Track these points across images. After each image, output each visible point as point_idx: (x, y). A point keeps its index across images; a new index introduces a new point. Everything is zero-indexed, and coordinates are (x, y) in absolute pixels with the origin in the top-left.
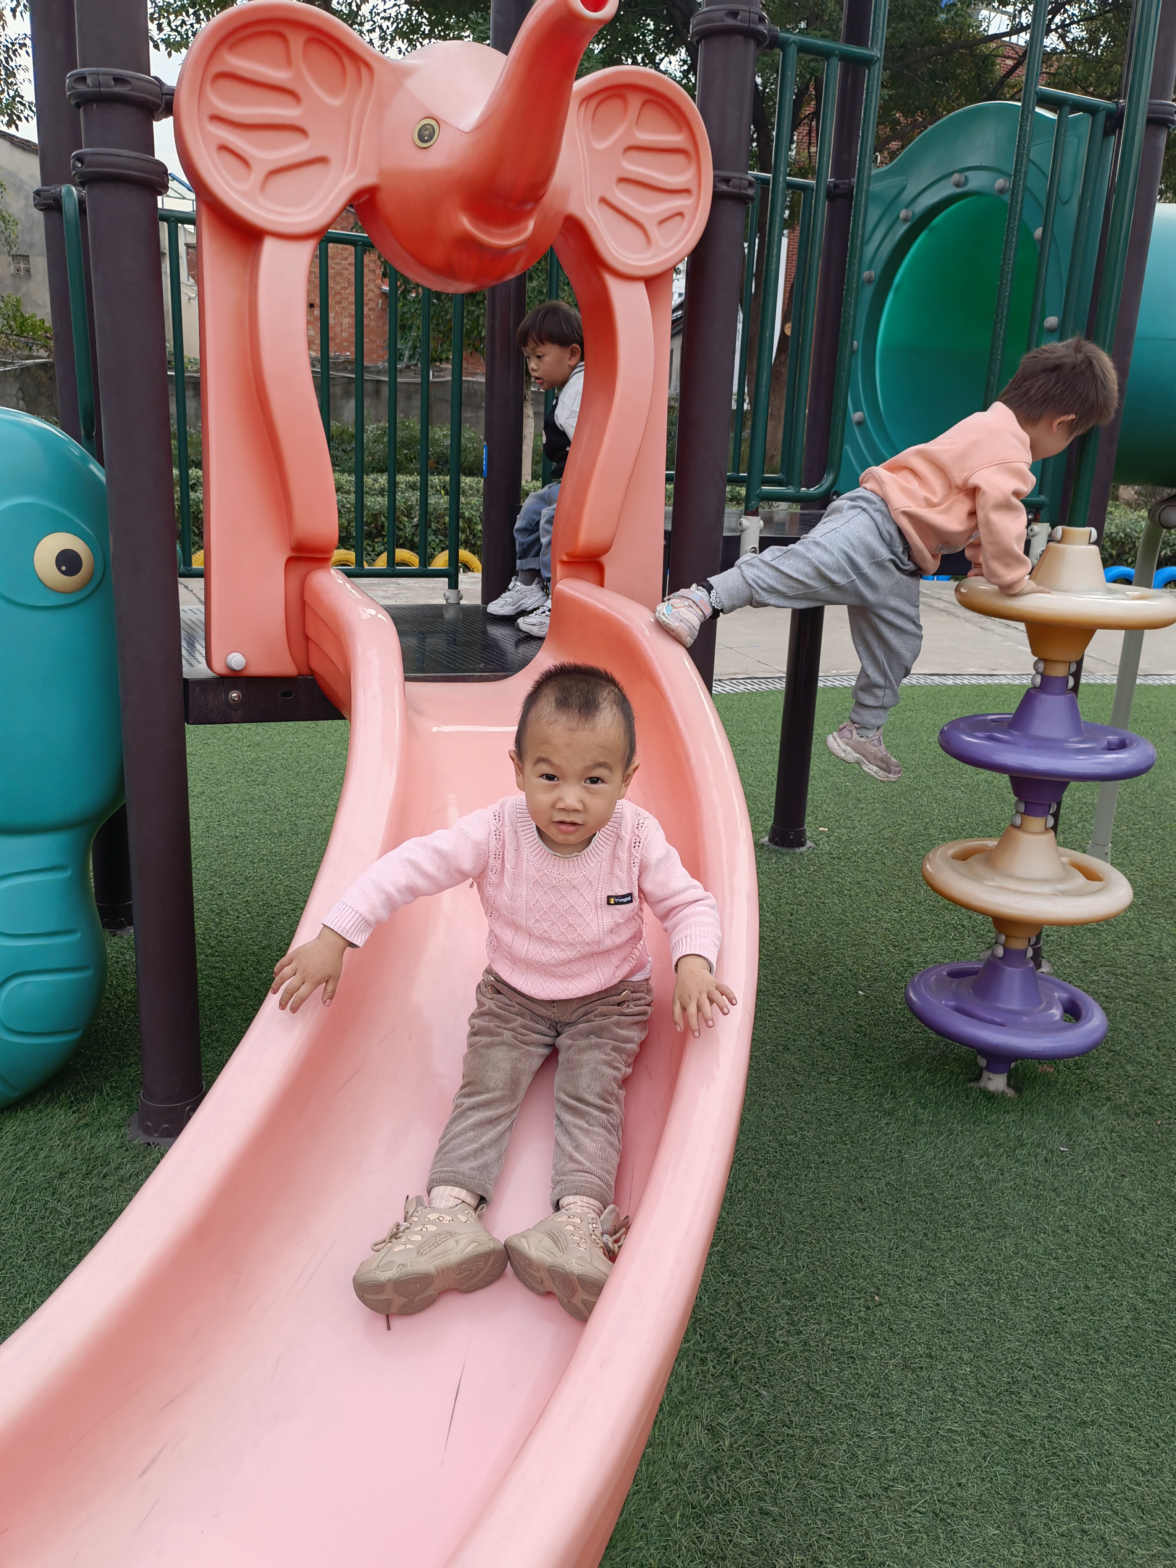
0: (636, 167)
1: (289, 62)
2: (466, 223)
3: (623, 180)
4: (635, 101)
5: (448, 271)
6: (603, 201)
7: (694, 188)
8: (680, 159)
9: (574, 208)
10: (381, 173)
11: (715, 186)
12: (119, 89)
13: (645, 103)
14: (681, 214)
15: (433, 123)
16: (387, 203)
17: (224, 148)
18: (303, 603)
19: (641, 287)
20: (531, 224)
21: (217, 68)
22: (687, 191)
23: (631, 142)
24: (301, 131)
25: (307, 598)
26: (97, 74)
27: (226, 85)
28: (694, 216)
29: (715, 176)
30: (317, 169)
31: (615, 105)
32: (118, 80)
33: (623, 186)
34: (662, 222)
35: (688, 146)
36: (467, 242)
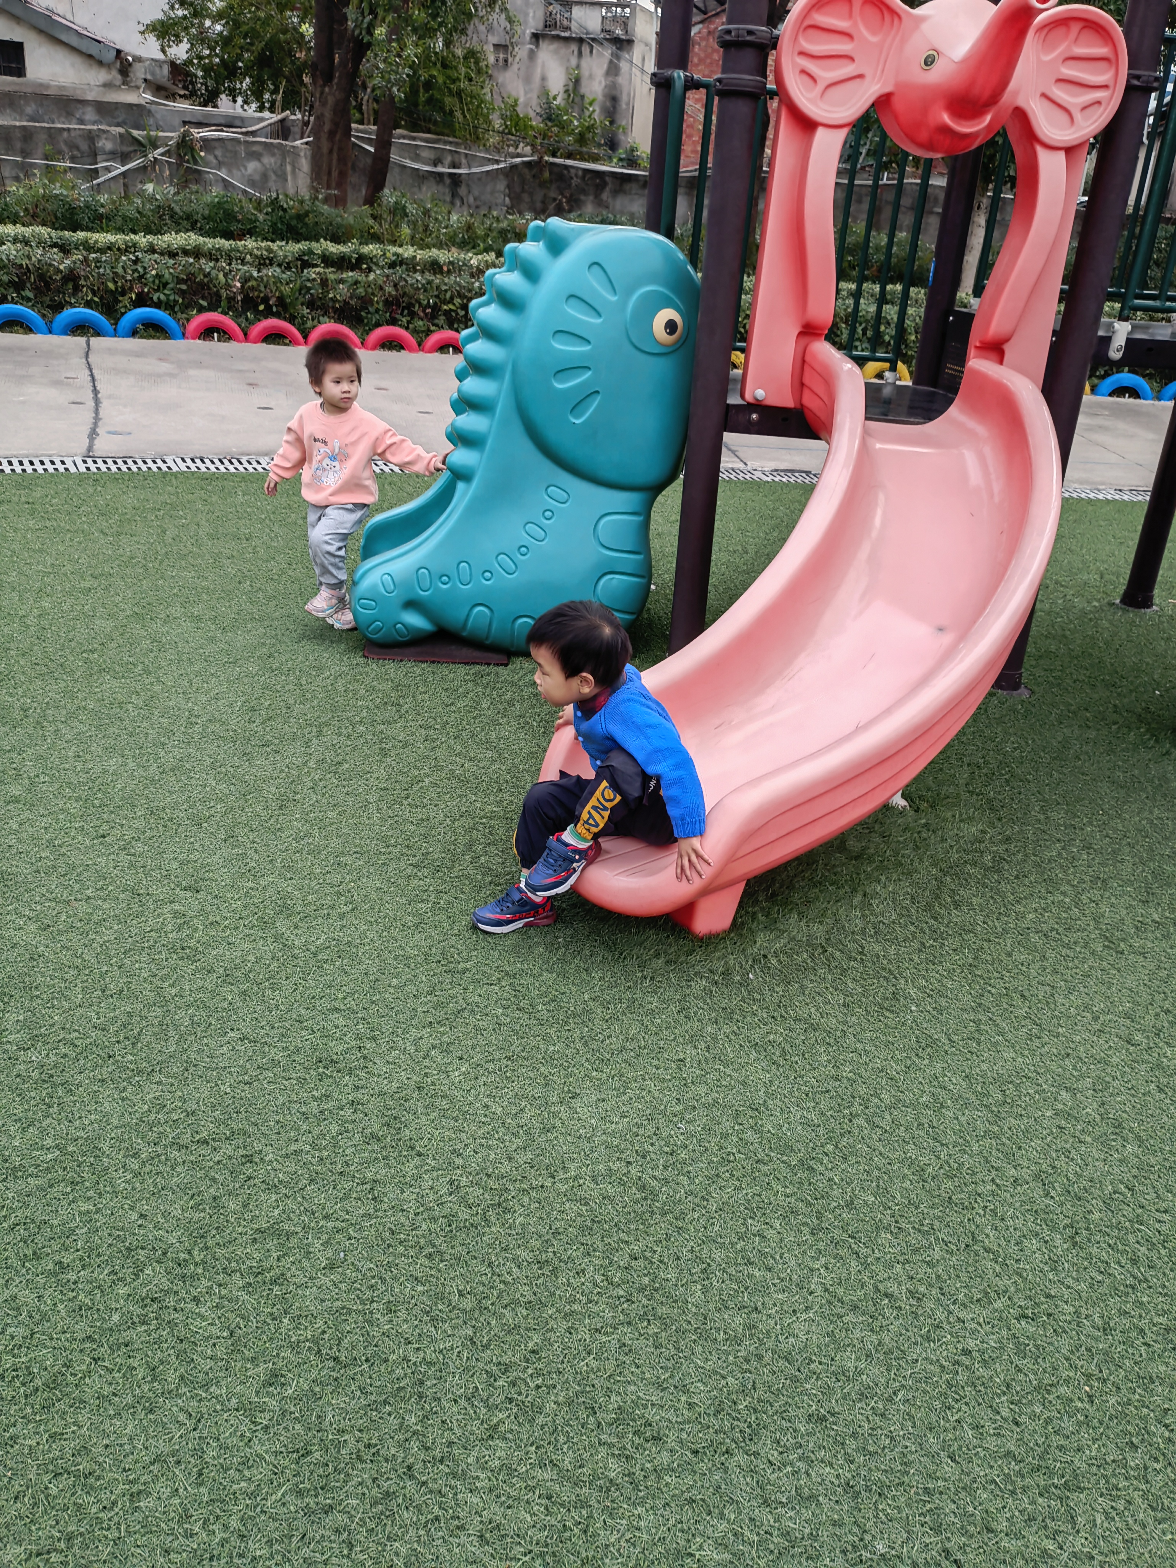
0: (1070, 71)
1: (851, 16)
2: (946, 118)
3: (1059, 80)
4: (1075, 28)
5: (929, 146)
6: (1044, 95)
7: (1111, 84)
8: (1103, 65)
9: (1021, 102)
10: (897, 85)
11: (1128, 81)
12: (749, 38)
13: (1084, 27)
14: (1099, 103)
15: (935, 53)
16: (898, 104)
17: (803, 72)
18: (804, 361)
19: (1062, 155)
20: (988, 118)
21: (807, 22)
22: (1106, 87)
23: (1067, 55)
24: (852, 59)
25: (807, 358)
26: (738, 29)
27: (811, 32)
28: (1109, 104)
29: (1129, 75)
30: (857, 82)
31: (1061, 31)
32: (750, 32)
33: (1059, 84)
34: (1084, 108)
35: (1111, 56)
36: (945, 130)
